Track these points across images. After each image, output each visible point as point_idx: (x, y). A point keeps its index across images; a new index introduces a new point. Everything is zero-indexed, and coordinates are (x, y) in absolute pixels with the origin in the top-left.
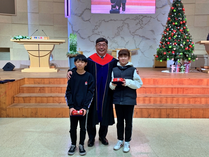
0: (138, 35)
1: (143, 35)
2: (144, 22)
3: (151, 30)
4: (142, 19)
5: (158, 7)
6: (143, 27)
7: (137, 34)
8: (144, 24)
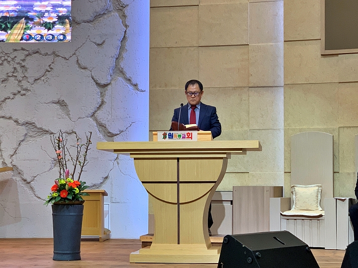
0: (10, 118)
1: (29, 119)
2: (32, 74)
3: (56, 100)
4: (24, 60)
5: (78, 19)
6: (26, 90)
7: (8, 115)
8: (31, 80)
